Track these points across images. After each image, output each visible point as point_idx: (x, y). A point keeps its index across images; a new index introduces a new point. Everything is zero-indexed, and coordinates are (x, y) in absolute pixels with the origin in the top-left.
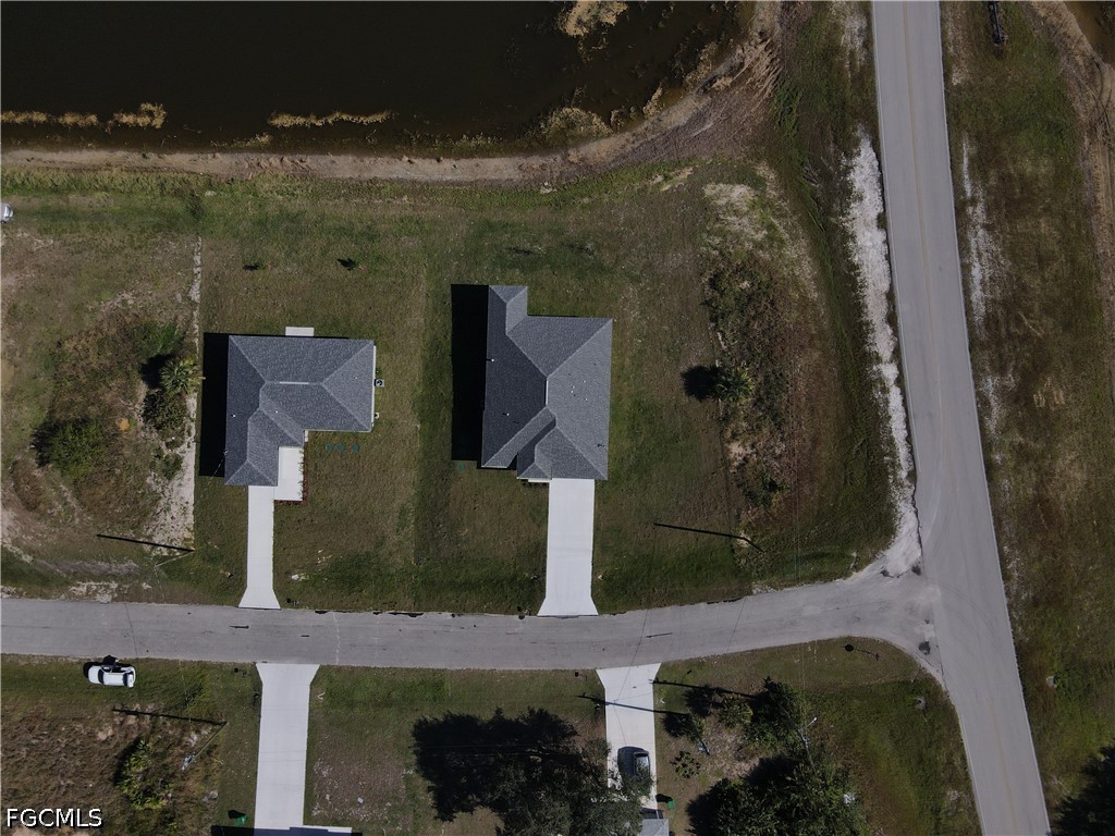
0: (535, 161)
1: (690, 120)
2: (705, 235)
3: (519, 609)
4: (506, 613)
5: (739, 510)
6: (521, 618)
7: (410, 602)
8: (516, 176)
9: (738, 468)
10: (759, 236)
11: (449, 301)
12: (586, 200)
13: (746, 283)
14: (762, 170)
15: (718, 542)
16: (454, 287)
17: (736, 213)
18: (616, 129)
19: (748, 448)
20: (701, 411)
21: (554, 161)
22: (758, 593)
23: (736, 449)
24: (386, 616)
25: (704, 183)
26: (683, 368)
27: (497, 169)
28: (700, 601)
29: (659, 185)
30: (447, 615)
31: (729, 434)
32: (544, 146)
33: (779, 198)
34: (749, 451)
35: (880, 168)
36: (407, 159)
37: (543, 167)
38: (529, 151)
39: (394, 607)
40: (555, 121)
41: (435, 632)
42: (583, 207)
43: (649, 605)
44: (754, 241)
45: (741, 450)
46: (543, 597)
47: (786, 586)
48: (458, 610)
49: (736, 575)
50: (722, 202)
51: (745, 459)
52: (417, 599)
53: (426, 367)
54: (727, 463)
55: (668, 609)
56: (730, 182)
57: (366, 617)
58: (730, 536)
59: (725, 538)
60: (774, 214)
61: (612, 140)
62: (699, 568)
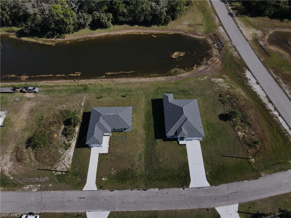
0: (170, 77)
1: (204, 69)
2: (215, 87)
3: (182, 186)
4: (178, 187)
5: (247, 150)
6: (184, 189)
7: (143, 186)
8: (165, 80)
9: (242, 138)
10: (229, 87)
11: (151, 103)
12: (183, 83)
13: (228, 96)
14: (224, 76)
15: (244, 161)
16: (152, 100)
17: (221, 83)
18: (187, 71)
19: (244, 133)
20: (226, 124)
21: (174, 77)
22: (264, 176)
23: (240, 133)
24: (135, 191)
25: (211, 78)
26: (218, 114)
27: (160, 79)
28: (245, 180)
29: (200, 79)
30: (157, 190)
31: (236, 129)
32: (171, 75)
33: (230, 80)
34: (244, 134)
35: (252, 74)
36: (138, 78)
37: (171, 78)
38: (167, 76)
39: (138, 188)
40: (173, 71)
41: (153, 196)
42: (183, 84)
43: (227, 182)
44: (227, 88)
45: (241, 134)
46: (190, 181)
47: (272, 173)
48: (161, 187)
49: (254, 171)
50: (217, 81)
51: (244, 136)
52: (146, 184)
53: (146, 117)
54: (239, 137)
55: (234, 183)
56: (217, 78)
57: (128, 192)
58: (247, 159)
59: (245, 159)
60: (230, 83)
61: (187, 73)
62: (240, 169)
